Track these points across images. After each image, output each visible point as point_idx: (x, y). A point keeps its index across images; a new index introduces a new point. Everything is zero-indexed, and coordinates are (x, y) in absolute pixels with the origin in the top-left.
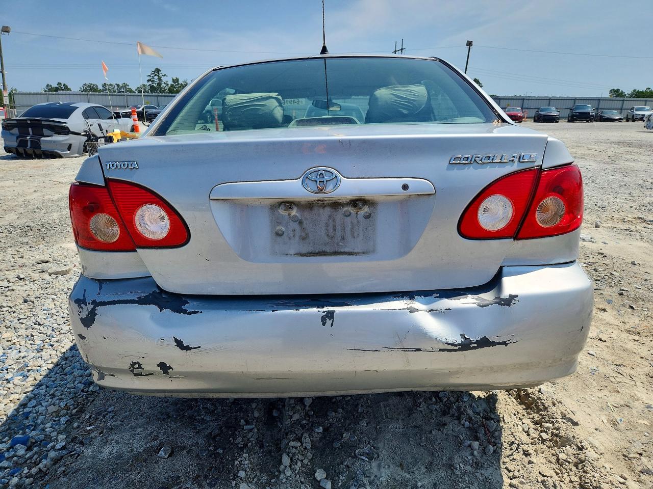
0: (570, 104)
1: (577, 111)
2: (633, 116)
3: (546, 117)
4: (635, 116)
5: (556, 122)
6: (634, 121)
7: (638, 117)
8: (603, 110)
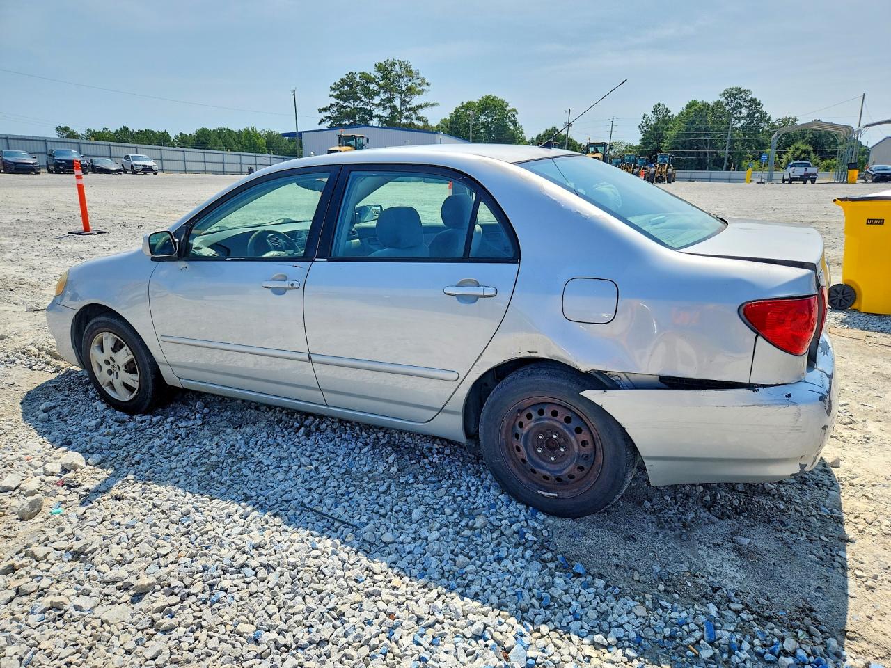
0: (40, 147)
1: (61, 158)
2: (132, 166)
3: (18, 166)
4: (135, 167)
5: (36, 173)
6: (135, 173)
7: (139, 168)
8: (93, 158)
